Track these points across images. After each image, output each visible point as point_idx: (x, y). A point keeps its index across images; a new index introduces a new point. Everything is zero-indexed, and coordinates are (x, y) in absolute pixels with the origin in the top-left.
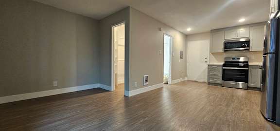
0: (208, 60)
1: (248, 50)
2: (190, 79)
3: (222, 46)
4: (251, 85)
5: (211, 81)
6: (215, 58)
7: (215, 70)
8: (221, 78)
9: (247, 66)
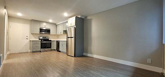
0: (28, 38)
1: (49, 34)
3: (39, 31)
4: (52, 48)
5: (34, 50)
6: (34, 36)
7: (37, 44)
8: (40, 48)
9: (51, 41)
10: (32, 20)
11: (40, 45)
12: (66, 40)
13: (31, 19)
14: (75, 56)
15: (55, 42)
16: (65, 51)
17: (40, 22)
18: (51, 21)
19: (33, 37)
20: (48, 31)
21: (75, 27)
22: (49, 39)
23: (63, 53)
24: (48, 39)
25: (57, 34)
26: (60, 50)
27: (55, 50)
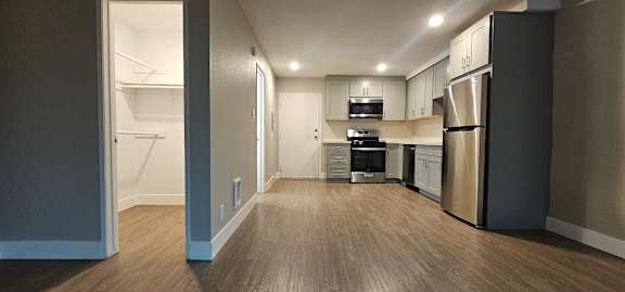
0: (319, 134)
1: (380, 118)
2: (284, 176)
3: (346, 109)
4: (390, 174)
5: (332, 175)
6: (334, 131)
7: (338, 153)
8: (349, 166)
9: (384, 145)
10: (328, 76)
11: (347, 160)
12: (440, 141)
13: (324, 74)
14: (483, 224)
15: (401, 151)
16: (436, 190)
17: (351, 79)
18: (382, 68)
19: (331, 131)
20: (376, 108)
21: (490, 69)
22: (380, 140)
23: (430, 197)
24: (377, 138)
25: (411, 118)
26: (417, 184)
27: (398, 181)
